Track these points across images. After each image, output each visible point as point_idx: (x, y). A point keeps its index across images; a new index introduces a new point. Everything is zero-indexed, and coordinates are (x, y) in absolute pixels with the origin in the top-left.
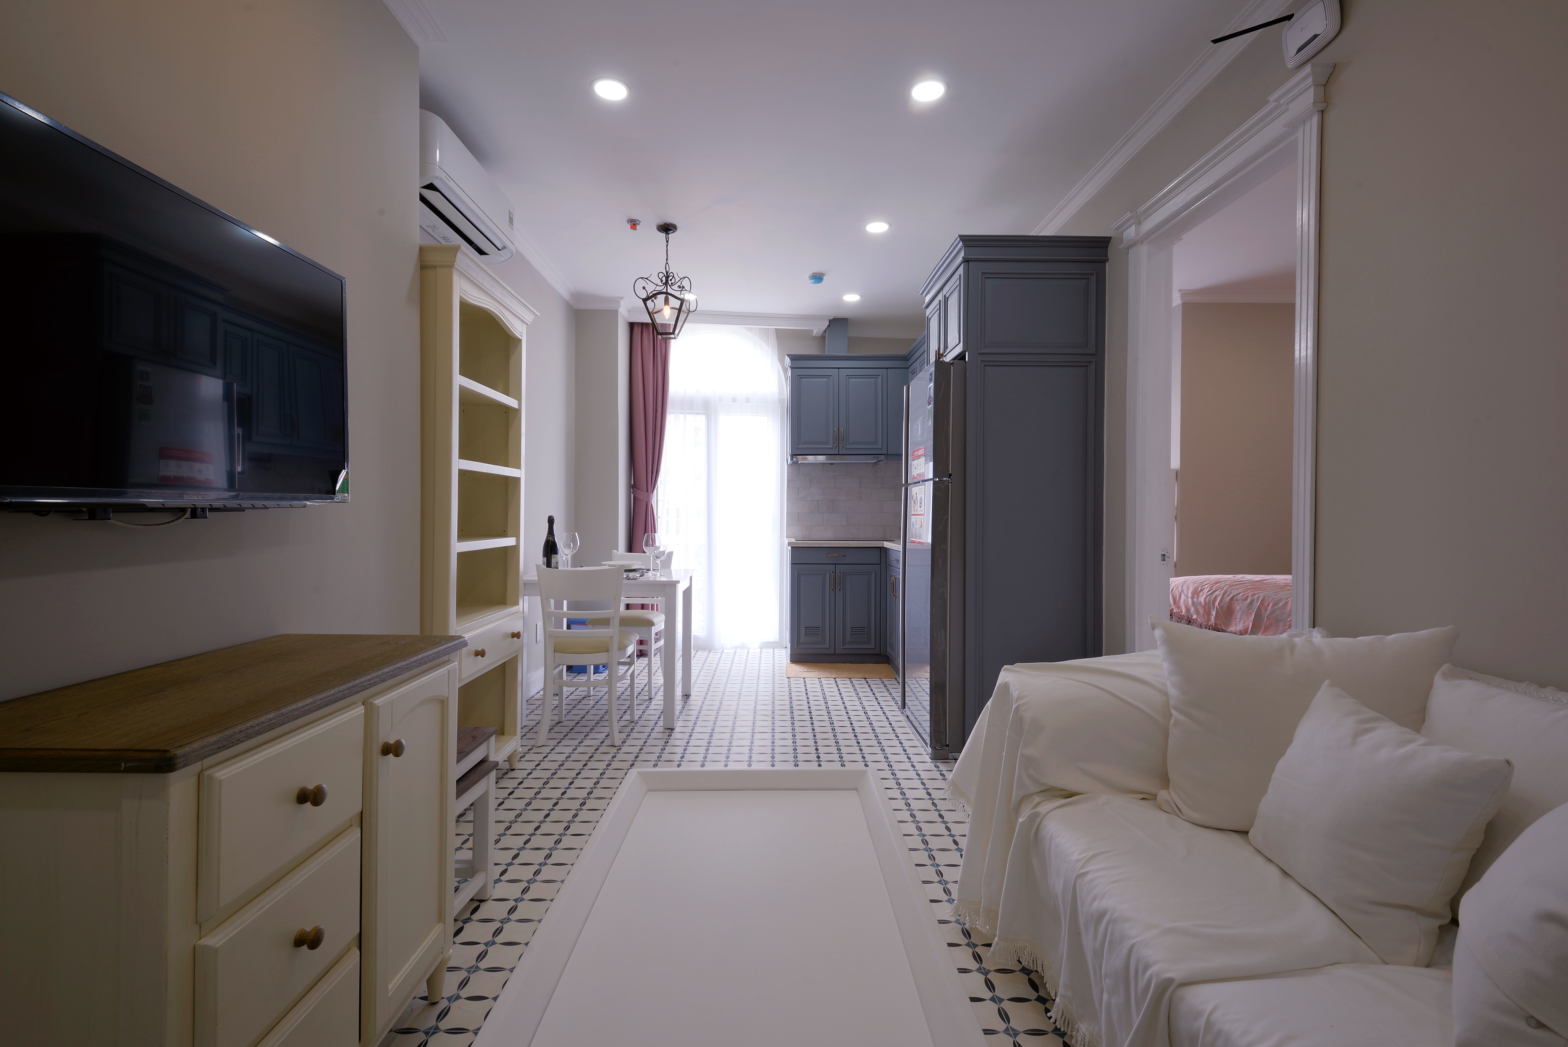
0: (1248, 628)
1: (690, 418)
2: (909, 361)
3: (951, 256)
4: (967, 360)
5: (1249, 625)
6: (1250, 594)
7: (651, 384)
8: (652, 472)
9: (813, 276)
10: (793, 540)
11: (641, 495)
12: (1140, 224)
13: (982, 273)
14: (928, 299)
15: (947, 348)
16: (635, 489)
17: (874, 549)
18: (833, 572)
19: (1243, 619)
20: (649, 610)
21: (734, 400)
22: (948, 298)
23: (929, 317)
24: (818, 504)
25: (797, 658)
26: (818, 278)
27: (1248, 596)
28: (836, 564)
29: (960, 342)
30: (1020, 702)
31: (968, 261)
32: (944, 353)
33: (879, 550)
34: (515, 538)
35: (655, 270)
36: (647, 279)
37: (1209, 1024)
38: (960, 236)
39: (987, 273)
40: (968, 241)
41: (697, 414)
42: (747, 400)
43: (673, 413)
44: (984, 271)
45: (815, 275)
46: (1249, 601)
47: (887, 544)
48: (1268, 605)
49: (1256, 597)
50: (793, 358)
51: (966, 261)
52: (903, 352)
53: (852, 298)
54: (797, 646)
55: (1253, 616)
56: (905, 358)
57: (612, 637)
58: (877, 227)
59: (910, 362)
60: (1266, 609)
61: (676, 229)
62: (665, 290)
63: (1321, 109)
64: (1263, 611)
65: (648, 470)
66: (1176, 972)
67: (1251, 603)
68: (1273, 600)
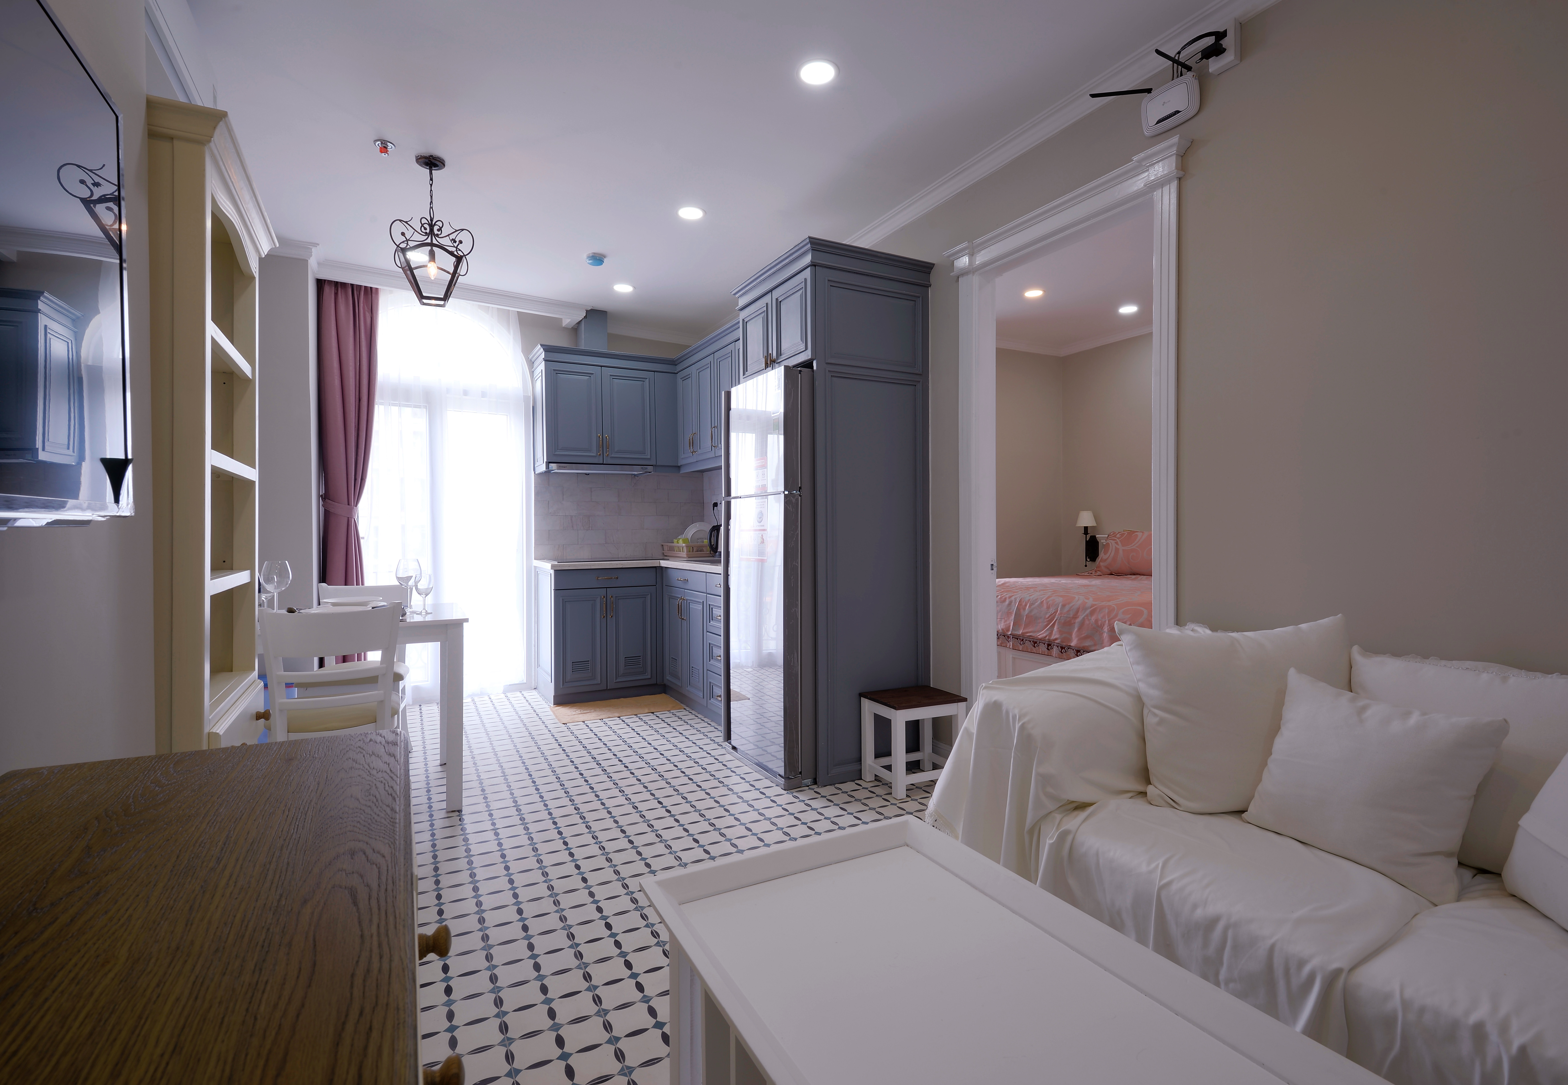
0: (1010, 626)
1: (407, 411)
2: (677, 366)
3: (791, 258)
4: (815, 368)
5: (1010, 623)
6: (1007, 596)
7: (351, 364)
8: (355, 479)
9: (593, 256)
10: (556, 563)
11: (339, 509)
12: (973, 255)
13: (828, 280)
14: (742, 302)
15: (781, 355)
16: (327, 500)
17: (650, 569)
18: (604, 597)
19: (1004, 618)
20: (354, 661)
21: (466, 393)
22: (780, 302)
23: (746, 320)
24: (571, 519)
25: (563, 699)
26: (598, 259)
27: (1006, 599)
28: (607, 588)
29: (806, 349)
30: (1025, 720)
31: (815, 266)
32: (777, 360)
33: (654, 569)
34: (249, 571)
35: (418, 213)
36: (406, 222)
37: (1406, 1004)
38: (810, 238)
39: (832, 281)
40: (817, 245)
41: (415, 407)
42: (484, 394)
43: (382, 404)
44: (830, 279)
45: (596, 255)
46: (1007, 602)
47: (664, 563)
48: (1026, 605)
49: (1013, 598)
50: (548, 349)
51: (813, 265)
52: (673, 356)
53: (623, 289)
54: (563, 685)
55: (1014, 616)
56: (673, 363)
57: (382, 701)
58: (691, 213)
59: (679, 368)
60: (1024, 609)
61: (444, 165)
62: (429, 241)
63: (1179, 176)
64: (1022, 610)
65: (349, 476)
66: (1338, 960)
67: (1010, 603)
68: (1029, 600)
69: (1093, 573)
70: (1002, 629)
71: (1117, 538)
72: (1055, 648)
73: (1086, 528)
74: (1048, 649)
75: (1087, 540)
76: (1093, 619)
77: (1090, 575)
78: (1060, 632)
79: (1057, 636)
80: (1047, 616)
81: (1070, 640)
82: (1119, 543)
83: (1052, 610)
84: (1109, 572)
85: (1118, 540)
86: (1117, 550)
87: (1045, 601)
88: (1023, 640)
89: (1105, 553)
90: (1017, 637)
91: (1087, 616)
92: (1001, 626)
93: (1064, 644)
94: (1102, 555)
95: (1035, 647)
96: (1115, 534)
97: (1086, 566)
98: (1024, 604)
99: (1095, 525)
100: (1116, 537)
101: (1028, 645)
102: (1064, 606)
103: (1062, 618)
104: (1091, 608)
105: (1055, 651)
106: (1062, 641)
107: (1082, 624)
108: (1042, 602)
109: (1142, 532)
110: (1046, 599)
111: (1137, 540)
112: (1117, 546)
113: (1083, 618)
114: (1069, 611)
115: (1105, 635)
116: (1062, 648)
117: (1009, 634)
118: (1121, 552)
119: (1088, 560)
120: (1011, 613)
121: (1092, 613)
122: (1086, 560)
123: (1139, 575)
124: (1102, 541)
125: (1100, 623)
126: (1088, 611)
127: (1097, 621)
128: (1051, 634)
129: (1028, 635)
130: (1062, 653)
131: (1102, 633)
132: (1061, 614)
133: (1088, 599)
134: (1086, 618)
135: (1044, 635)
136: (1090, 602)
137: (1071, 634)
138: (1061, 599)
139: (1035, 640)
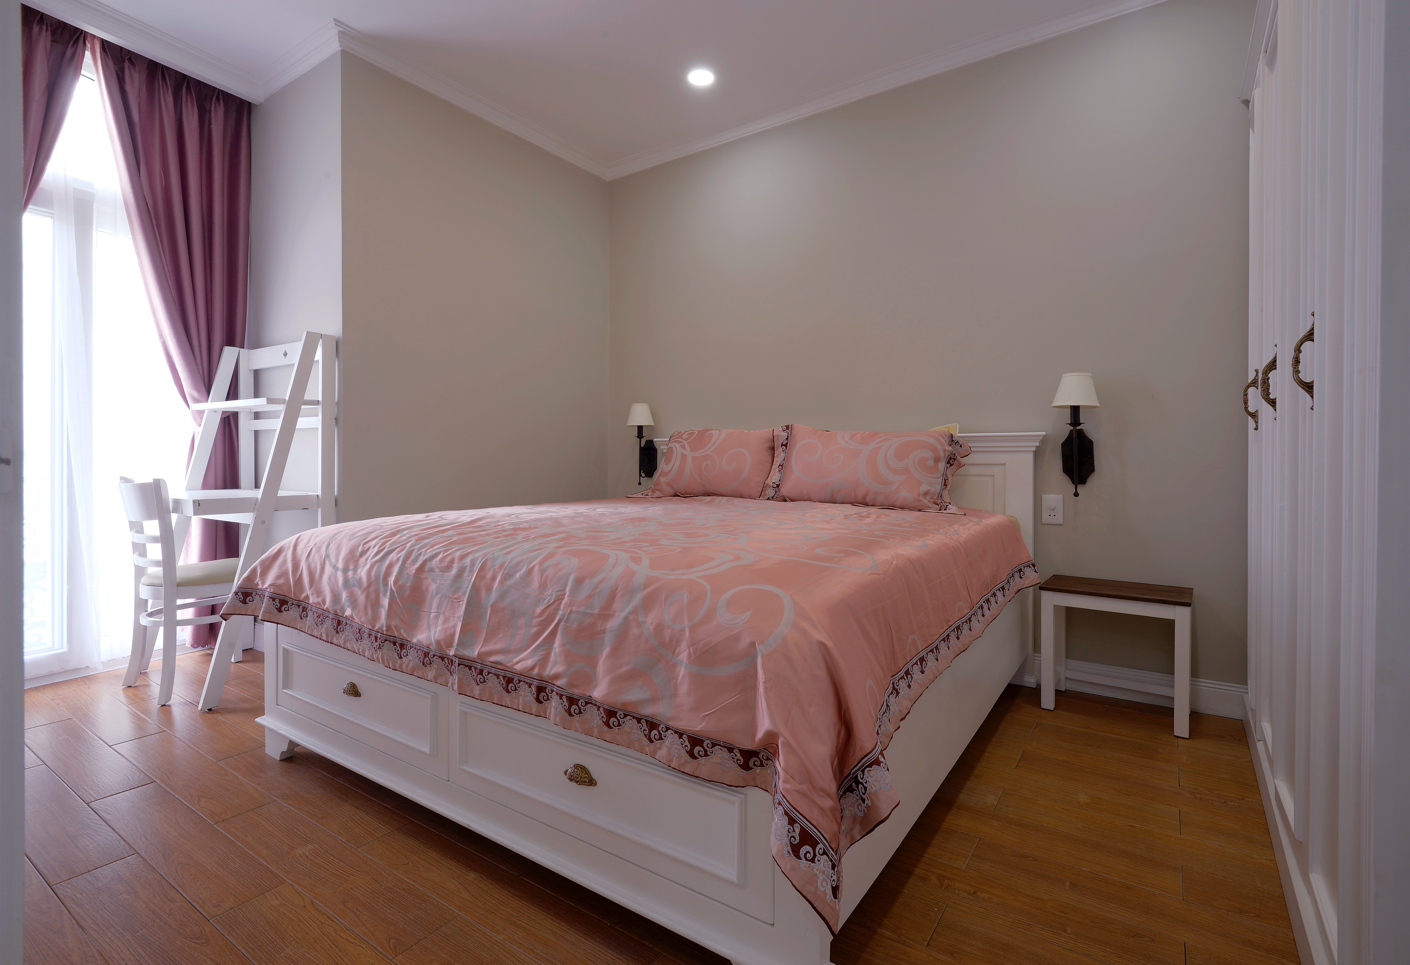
0: (455, 634)
5: (455, 626)
6: (457, 554)
27: (452, 562)
46: (453, 570)
48: (493, 579)
49: (468, 560)
55: (465, 606)
60: (489, 589)
64: (483, 593)
67: (459, 575)
68: (503, 564)
69: (650, 494)
70: (438, 642)
71: (684, 439)
72: (555, 700)
73: (640, 428)
74: (539, 701)
75: (642, 446)
76: (651, 619)
77: (644, 498)
78: (568, 656)
79: (559, 669)
80: (539, 610)
81: (590, 680)
82: (687, 446)
83: (550, 594)
84: (672, 492)
85: (685, 443)
86: (684, 457)
87: (536, 568)
88: (481, 672)
89: (667, 462)
90: (469, 663)
91: (635, 612)
92: (435, 633)
93: (576, 692)
94: (662, 465)
95: (508, 692)
96: (680, 435)
97: (640, 484)
98: (489, 576)
99: (652, 423)
100: (682, 438)
101: (494, 684)
102: (579, 581)
103: (573, 616)
104: (645, 588)
105: (555, 705)
106: (571, 684)
107: (622, 634)
108: (530, 571)
109: (719, 430)
110: (541, 563)
111: (713, 441)
112: (684, 452)
113: (626, 618)
114: (590, 597)
115: (682, 671)
116: (572, 700)
117: (451, 654)
118: (689, 460)
119: (643, 475)
120: (459, 600)
121: (648, 603)
122: (640, 475)
123: (716, 495)
124: (662, 447)
125: (667, 633)
126: (637, 599)
127: (659, 628)
128: (544, 661)
129: (493, 659)
130: (570, 715)
131: (674, 666)
132: (570, 604)
133: (637, 560)
134: (631, 617)
135: (529, 663)
136: (643, 570)
137: (594, 665)
138: (575, 562)
139: (509, 675)
